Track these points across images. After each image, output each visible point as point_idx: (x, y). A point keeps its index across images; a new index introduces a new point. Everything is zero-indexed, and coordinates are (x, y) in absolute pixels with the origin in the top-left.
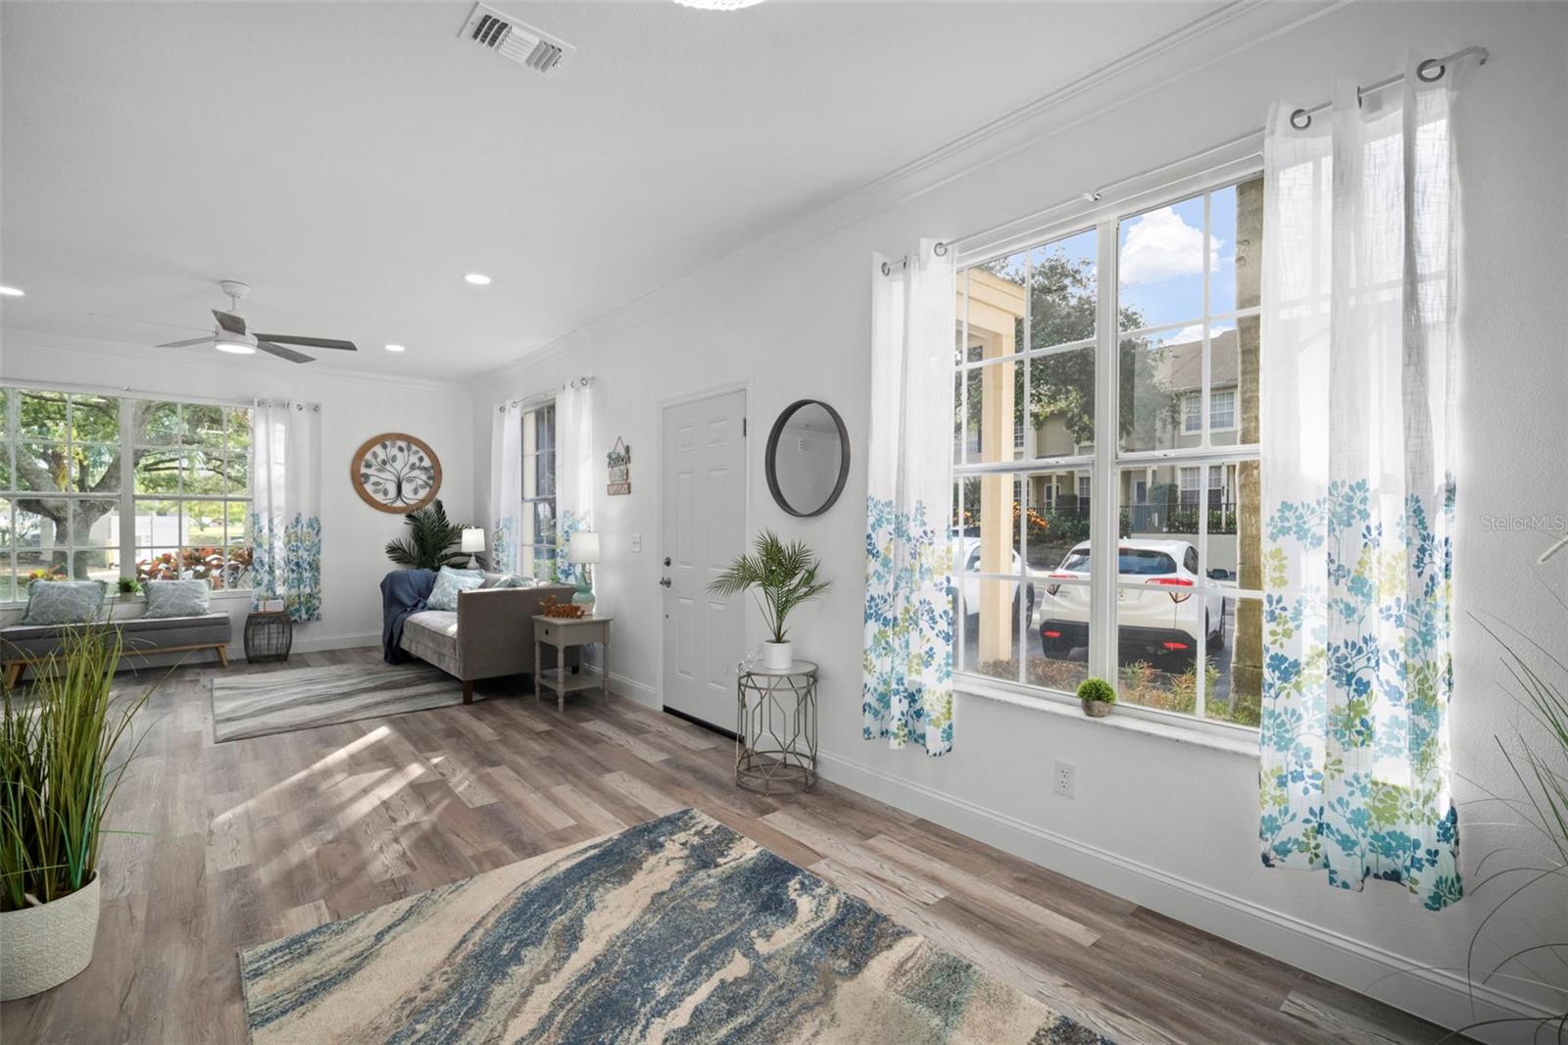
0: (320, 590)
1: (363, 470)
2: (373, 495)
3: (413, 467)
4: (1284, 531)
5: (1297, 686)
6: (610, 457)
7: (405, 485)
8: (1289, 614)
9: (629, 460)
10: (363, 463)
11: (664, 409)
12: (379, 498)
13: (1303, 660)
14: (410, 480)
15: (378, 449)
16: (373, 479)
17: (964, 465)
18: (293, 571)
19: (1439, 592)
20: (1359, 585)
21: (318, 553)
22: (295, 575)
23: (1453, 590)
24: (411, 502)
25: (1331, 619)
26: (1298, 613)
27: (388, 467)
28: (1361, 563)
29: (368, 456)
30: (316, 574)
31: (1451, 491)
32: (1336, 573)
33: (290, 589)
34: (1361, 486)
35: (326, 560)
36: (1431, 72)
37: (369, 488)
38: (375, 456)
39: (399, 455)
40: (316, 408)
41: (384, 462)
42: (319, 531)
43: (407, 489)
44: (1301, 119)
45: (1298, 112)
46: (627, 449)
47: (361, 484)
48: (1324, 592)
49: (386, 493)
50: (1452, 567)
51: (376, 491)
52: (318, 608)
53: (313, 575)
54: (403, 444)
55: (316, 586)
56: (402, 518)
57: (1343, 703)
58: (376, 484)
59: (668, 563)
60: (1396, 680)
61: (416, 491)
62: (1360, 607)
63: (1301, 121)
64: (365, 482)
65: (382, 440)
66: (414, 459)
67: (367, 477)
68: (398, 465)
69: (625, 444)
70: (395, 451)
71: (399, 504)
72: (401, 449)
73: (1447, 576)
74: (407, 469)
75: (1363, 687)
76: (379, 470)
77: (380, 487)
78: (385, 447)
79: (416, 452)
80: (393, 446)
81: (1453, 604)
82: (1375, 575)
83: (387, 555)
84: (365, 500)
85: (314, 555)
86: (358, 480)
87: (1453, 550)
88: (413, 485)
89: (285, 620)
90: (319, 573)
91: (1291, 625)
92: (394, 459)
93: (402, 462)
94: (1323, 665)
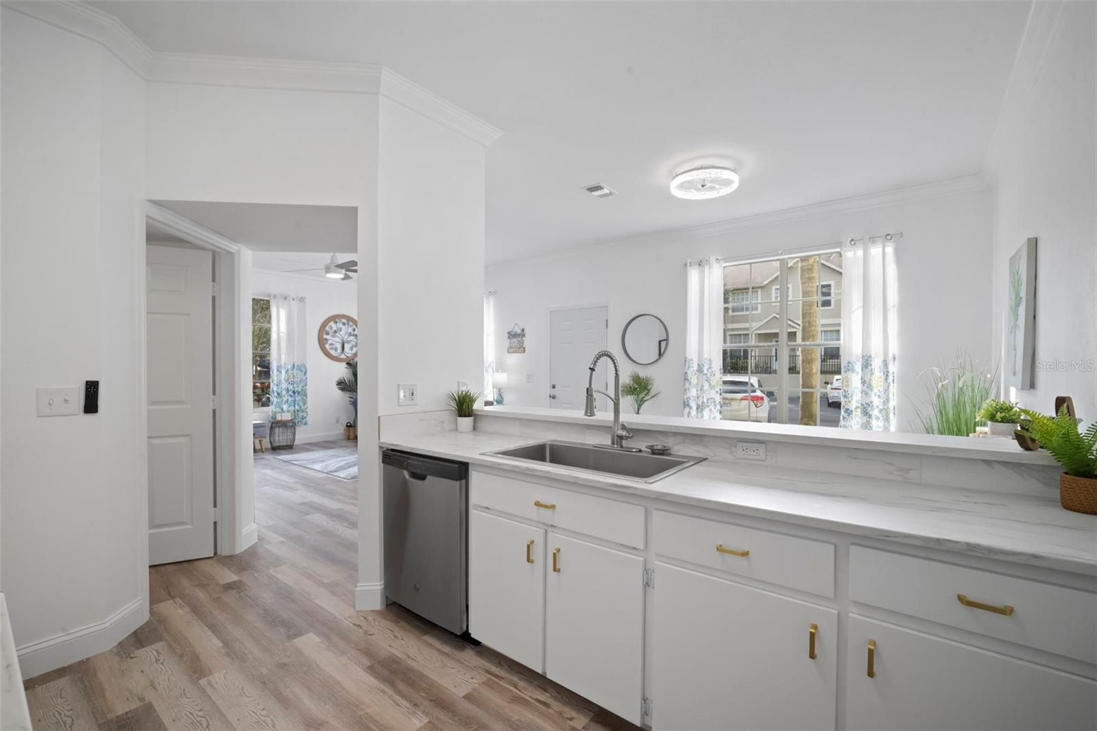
0: (307, 408)
1: (325, 336)
2: (330, 351)
3: (350, 335)
4: (849, 370)
5: (852, 418)
6: (509, 333)
7: (346, 345)
8: (850, 396)
9: (524, 335)
10: (325, 332)
11: (551, 312)
12: (333, 352)
13: (853, 409)
14: (348, 342)
15: (332, 324)
16: (330, 342)
17: (728, 344)
18: (291, 396)
19: (891, 388)
20: (870, 387)
21: (306, 385)
22: (292, 399)
23: (895, 387)
24: (349, 355)
25: (862, 396)
26: (852, 395)
27: (337, 334)
28: (870, 380)
29: (327, 328)
30: (304, 398)
31: (894, 358)
32: (863, 382)
33: (289, 407)
34: (870, 356)
35: (309, 389)
36: (889, 237)
37: (327, 346)
38: (331, 327)
39: (343, 327)
40: (302, 300)
41: (335, 332)
42: (306, 372)
43: (347, 347)
44: (853, 242)
45: (852, 240)
46: (523, 330)
47: (324, 345)
48: (860, 388)
49: (336, 350)
50: (895, 380)
51: (332, 349)
52: (306, 417)
53: (302, 398)
54: (344, 321)
55: (304, 405)
56: (344, 365)
57: (865, 421)
58: (331, 344)
59: (554, 387)
60: (878, 414)
61: (352, 349)
62: (869, 392)
63: (853, 243)
64: (326, 343)
65: (335, 318)
66: (350, 330)
67: (326, 340)
68: (342, 333)
69: (521, 328)
70: (340, 325)
71: (343, 356)
72: (344, 324)
73: (893, 383)
74: (346, 337)
75: (870, 416)
76: (333, 336)
77: (334, 346)
78: (336, 322)
79: (352, 326)
80: (340, 322)
81: (895, 391)
82: (874, 384)
83: (337, 387)
84: (326, 354)
85: (303, 387)
86: (322, 342)
87: (896, 376)
88: (350, 345)
89: (289, 425)
90: (306, 397)
91: (850, 399)
92: (341, 330)
93: (345, 331)
94: (859, 410)
